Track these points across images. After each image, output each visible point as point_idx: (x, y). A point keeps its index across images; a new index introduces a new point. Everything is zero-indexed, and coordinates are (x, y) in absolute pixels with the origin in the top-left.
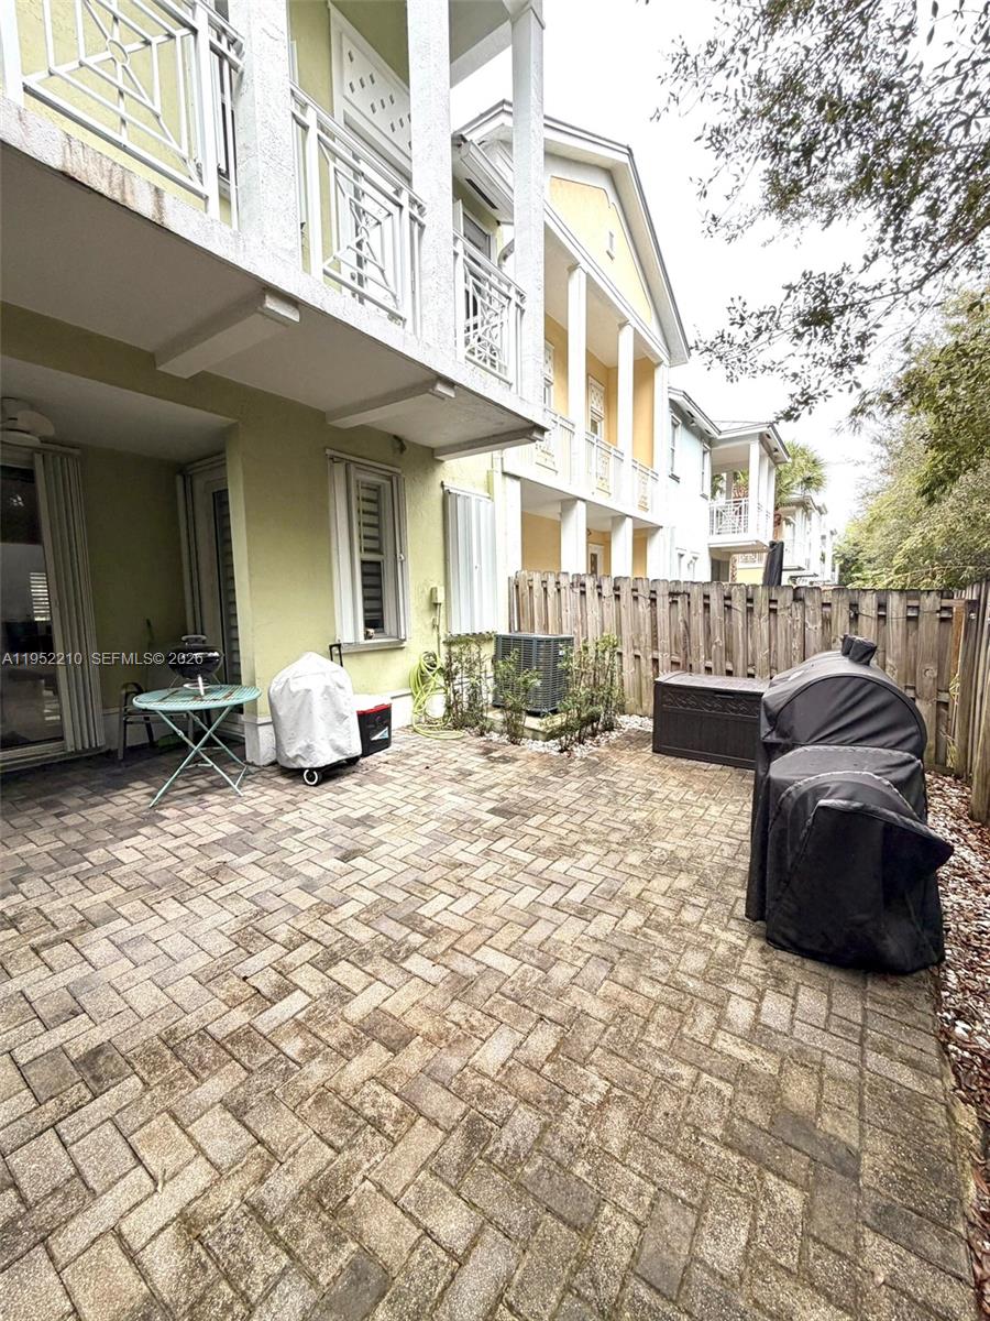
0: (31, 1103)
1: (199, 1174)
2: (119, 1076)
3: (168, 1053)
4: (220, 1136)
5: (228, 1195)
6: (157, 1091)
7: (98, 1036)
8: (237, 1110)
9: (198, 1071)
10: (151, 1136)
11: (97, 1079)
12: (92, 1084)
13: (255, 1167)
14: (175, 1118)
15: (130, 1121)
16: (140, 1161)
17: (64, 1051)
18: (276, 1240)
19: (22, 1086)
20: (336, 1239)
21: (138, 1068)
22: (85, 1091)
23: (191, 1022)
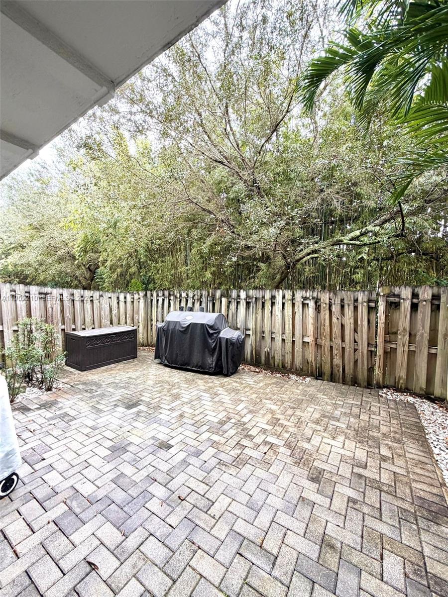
0: (337, 485)
1: (325, 440)
2: (316, 468)
3: (302, 461)
4: (316, 441)
5: (325, 434)
6: (314, 457)
7: (307, 484)
8: (309, 440)
9: (304, 451)
10: (325, 452)
11: (320, 473)
12: (322, 474)
13: (318, 432)
14: (318, 450)
15: (324, 458)
16: (330, 451)
17: (318, 490)
18: (327, 426)
19: (335, 492)
20: (322, 420)
21: (311, 465)
22: (325, 473)
23: (289, 460)
